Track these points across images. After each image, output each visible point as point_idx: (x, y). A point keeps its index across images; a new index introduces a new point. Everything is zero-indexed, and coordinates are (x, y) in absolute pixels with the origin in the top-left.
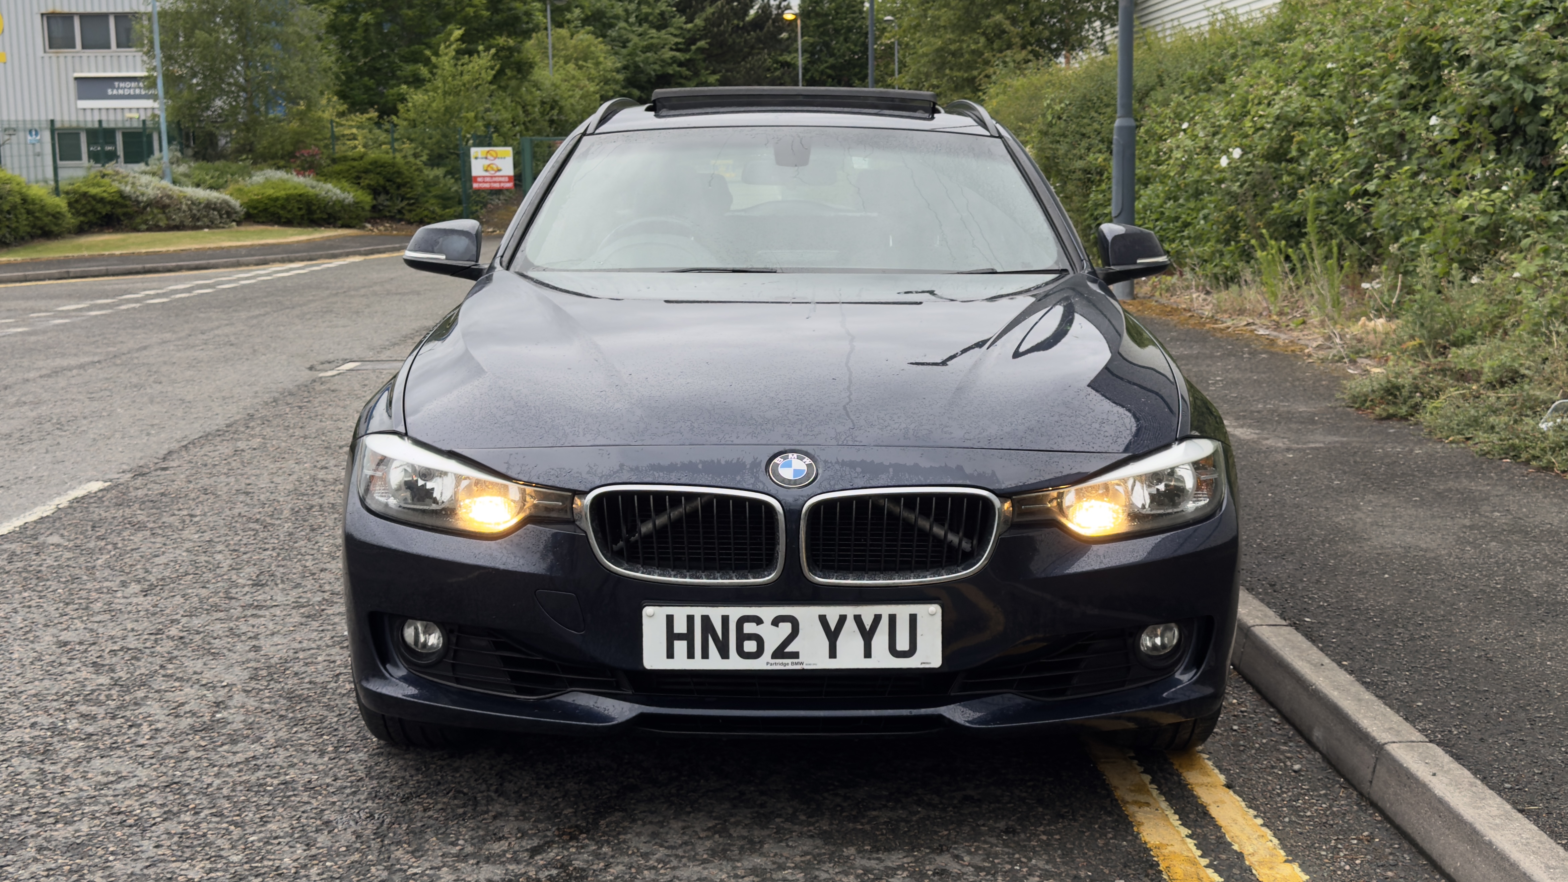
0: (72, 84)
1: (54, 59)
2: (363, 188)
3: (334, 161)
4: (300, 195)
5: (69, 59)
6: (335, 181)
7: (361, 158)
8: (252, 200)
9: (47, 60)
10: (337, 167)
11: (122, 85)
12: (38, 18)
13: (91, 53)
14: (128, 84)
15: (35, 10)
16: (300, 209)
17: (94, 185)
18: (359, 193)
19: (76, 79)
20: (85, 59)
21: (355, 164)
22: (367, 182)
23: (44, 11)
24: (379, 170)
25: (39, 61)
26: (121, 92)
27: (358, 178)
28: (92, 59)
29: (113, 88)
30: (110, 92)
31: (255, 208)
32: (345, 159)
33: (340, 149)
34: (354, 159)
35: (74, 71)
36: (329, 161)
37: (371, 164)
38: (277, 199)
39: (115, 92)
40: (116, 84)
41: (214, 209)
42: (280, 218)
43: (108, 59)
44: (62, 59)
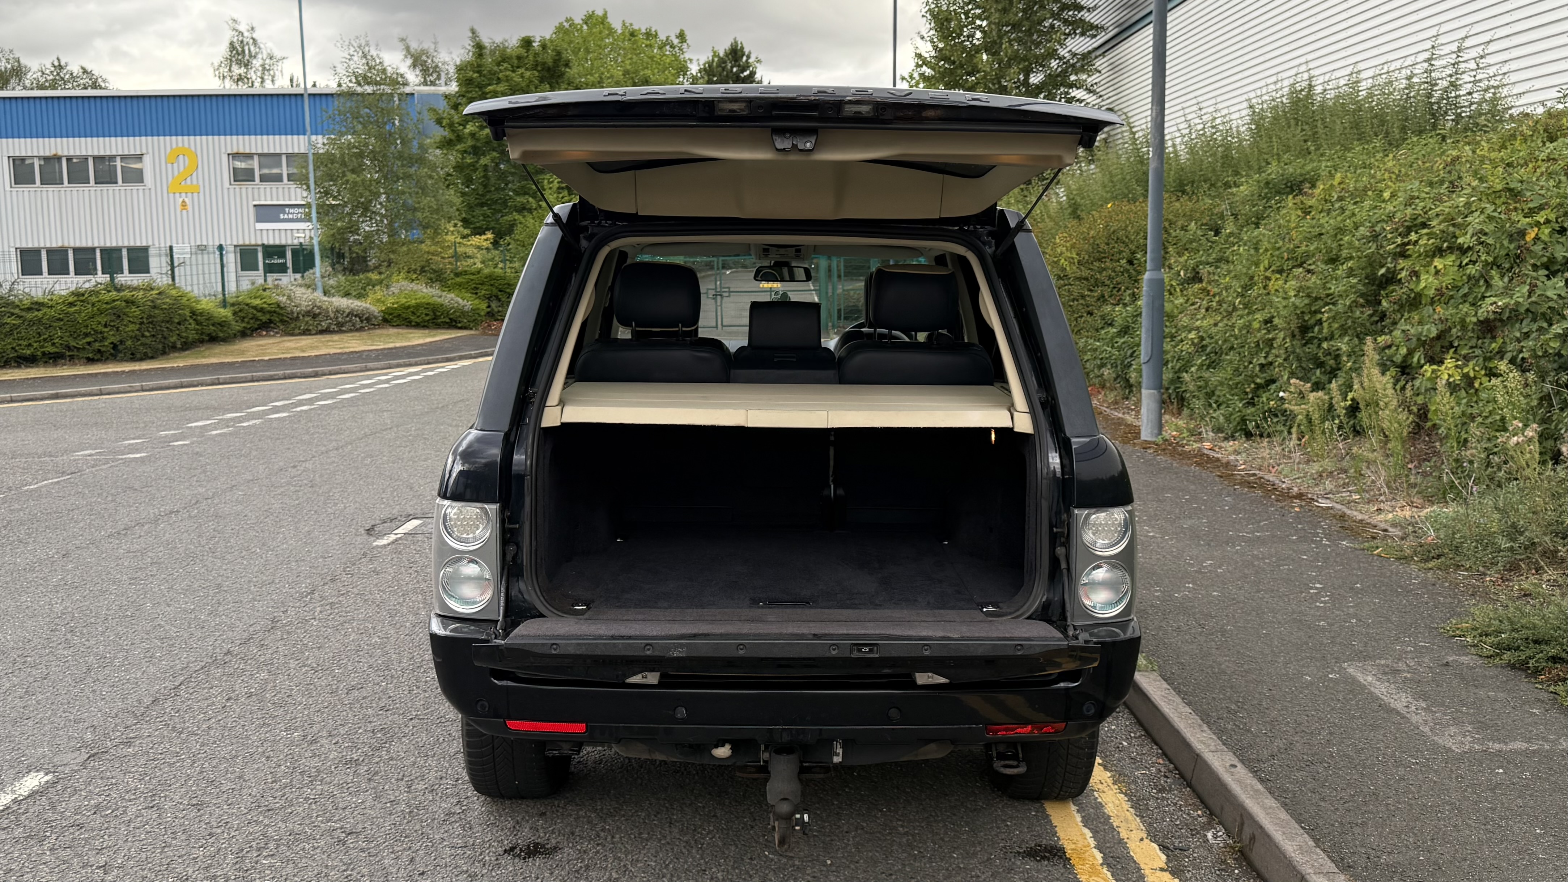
0: (252, 210)
1: (238, 190)
2: (479, 298)
3: (457, 275)
4: (428, 304)
5: (250, 190)
6: (457, 292)
7: (479, 272)
8: (388, 308)
9: (232, 191)
10: (458, 280)
11: (291, 211)
12: (225, 158)
13: (267, 185)
14: (296, 210)
15: (223, 150)
16: (427, 315)
17: (255, 298)
18: (477, 302)
19: (255, 206)
20: (262, 190)
21: (472, 277)
22: (483, 292)
23: (230, 152)
24: (492, 282)
25: (226, 191)
26: (291, 216)
27: (477, 288)
28: (268, 190)
29: (284, 213)
30: (282, 216)
31: (391, 314)
32: (465, 273)
33: (462, 265)
34: (473, 274)
35: (254, 200)
36: (452, 275)
37: (486, 278)
38: (409, 307)
39: (286, 216)
40: (287, 210)
41: (356, 316)
42: (410, 322)
43: (280, 190)
44: (244, 190)
